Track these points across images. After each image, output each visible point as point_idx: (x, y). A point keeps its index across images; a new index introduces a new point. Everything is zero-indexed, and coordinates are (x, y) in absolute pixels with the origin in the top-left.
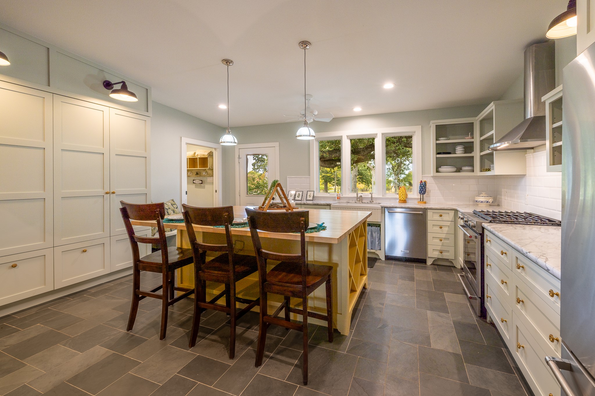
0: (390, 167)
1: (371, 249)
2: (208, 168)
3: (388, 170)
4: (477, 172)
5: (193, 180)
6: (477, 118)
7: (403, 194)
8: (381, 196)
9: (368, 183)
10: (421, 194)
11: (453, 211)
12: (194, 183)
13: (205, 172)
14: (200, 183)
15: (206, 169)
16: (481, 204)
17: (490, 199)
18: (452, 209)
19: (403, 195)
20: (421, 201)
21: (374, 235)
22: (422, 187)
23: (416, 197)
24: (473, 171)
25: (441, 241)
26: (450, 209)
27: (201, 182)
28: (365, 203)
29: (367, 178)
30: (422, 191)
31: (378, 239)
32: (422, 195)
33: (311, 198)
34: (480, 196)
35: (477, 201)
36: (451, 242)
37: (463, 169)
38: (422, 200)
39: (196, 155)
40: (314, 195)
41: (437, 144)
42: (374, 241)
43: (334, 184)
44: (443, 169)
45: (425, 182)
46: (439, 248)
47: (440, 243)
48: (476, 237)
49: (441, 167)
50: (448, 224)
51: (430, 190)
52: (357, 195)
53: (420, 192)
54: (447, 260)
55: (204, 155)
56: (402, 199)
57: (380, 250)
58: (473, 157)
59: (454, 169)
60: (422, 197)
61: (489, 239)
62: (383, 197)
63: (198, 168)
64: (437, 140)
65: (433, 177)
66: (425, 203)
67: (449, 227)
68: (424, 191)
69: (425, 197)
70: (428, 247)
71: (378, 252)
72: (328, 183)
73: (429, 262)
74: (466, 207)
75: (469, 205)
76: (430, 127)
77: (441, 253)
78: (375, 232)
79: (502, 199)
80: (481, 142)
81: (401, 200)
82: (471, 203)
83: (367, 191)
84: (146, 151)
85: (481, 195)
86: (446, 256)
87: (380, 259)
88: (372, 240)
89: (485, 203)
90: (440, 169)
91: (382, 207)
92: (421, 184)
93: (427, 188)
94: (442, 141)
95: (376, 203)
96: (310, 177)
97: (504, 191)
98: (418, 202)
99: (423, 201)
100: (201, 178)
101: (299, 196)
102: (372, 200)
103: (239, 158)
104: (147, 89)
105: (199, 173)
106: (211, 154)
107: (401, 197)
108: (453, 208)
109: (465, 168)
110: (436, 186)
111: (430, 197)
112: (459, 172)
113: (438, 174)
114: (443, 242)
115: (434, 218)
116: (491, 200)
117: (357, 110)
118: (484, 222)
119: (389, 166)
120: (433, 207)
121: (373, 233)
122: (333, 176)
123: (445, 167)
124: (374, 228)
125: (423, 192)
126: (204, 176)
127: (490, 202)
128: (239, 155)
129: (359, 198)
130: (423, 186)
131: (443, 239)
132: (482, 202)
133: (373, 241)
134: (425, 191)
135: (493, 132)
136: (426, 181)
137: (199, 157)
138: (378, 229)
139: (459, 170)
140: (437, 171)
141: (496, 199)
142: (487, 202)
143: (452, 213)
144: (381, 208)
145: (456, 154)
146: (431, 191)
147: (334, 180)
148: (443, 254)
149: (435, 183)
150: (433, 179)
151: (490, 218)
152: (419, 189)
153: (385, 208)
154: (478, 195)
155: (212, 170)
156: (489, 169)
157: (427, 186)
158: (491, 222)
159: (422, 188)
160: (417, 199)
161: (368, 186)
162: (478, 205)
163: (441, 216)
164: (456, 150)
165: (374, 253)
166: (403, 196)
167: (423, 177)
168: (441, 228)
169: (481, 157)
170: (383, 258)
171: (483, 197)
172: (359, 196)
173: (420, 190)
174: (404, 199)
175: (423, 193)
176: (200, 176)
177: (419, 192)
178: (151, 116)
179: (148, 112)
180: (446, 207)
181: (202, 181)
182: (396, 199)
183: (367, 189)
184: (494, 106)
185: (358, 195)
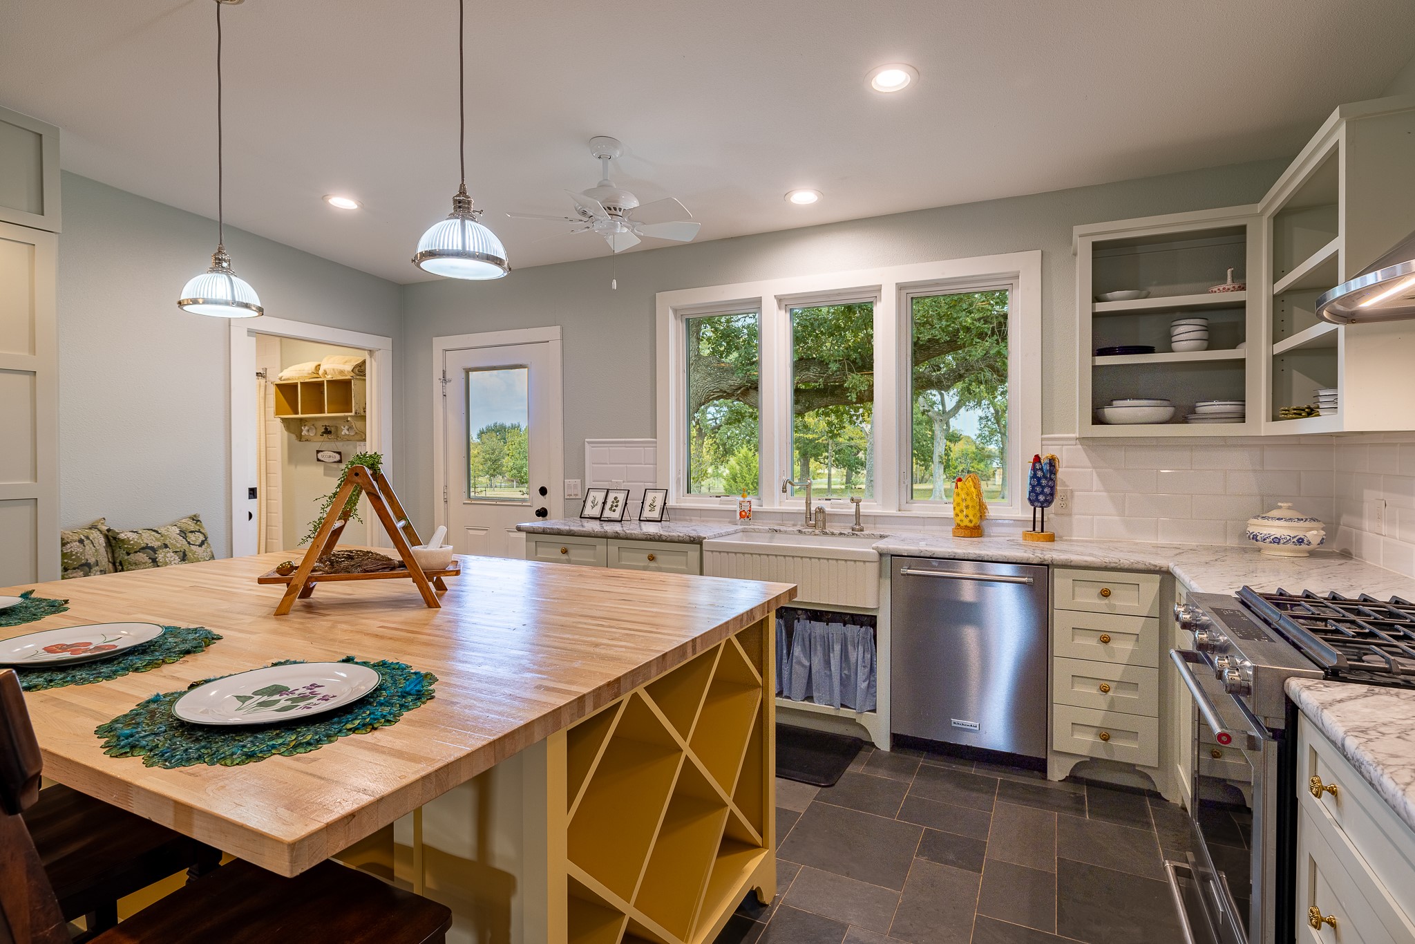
0: (989, 415)
1: (843, 706)
2: (353, 414)
3: (984, 422)
4: (1260, 422)
5: (318, 452)
6: (1260, 207)
7: (969, 503)
8: (893, 511)
9: (925, 460)
10: (1036, 504)
11: (1158, 577)
12: (318, 460)
13: (346, 427)
14: (336, 460)
15: (347, 417)
16: (1275, 549)
17: (1311, 529)
18: (1152, 568)
19: (967, 507)
20: (1034, 530)
21: (853, 656)
22: (1039, 479)
23: (1020, 515)
24: (1242, 418)
25: (1106, 691)
26: (1141, 566)
27: (337, 457)
28: (833, 534)
29: (923, 446)
30: (1037, 495)
31: (867, 669)
32: (1039, 510)
33: (656, 514)
34: (1268, 518)
35: (1255, 538)
36: (1147, 698)
37: (1200, 410)
38: (1038, 528)
39: (321, 372)
40: (665, 503)
41: (1095, 316)
42: (853, 676)
43: (827, 461)
44: (1119, 410)
45: (1052, 462)
46: (1097, 719)
47: (1102, 701)
48: (1252, 744)
49: (1114, 402)
50: (1136, 625)
51: (1072, 491)
52: (808, 504)
53: (1033, 498)
54: (1130, 768)
55: (341, 372)
56: (966, 522)
57: (874, 711)
58: (1241, 363)
59: (1166, 412)
60: (1038, 515)
61: (1326, 780)
62: (900, 514)
63: (326, 415)
64: (1096, 299)
65: (1082, 440)
66: (1051, 538)
67: (1137, 640)
68: (1046, 495)
69: (1052, 516)
70: (1052, 710)
71: (866, 720)
72: (812, 460)
73: (1058, 771)
74: (1208, 559)
75: (1226, 550)
76: (1075, 254)
77: (1106, 738)
78: (855, 646)
79: (1361, 529)
80: (1278, 299)
81: (962, 524)
82: (1232, 542)
83: (924, 480)
84: (33, 349)
85: (1275, 513)
86: (1124, 750)
87: (873, 745)
88: (846, 672)
89: (1290, 546)
90: (1109, 412)
91: (881, 555)
92: (1034, 469)
93: (1058, 482)
94: (1119, 302)
95: (872, 536)
96: (656, 442)
97: (1371, 498)
98: (1026, 536)
99: (1042, 531)
100: (340, 446)
101: (616, 506)
102: (858, 523)
103: (445, 380)
104: (41, 135)
105: (333, 430)
106: (360, 369)
107: (962, 516)
108: (1156, 566)
109: (1206, 408)
110: (1095, 474)
111: (1070, 515)
112: (1185, 420)
113: (1101, 431)
114: (1112, 698)
115: (1078, 600)
116: (1315, 532)
117: (804, 197)
118: (1299, 675)
119: (987, 410)
120: (1075, 558)
121: (850, 648)
122: (823, 438)
123: (1129, 402)
124: (852, 630)
125: (1041, 498)
126: (347, 439)
127: (1309, 543)
128: (444, 372)
129: (813, 517)
130: (1045, 477)
131: (1112, 685)
132: (1277, 541)
133: (848, 677)
134: (1052, 494)
135: (1338, 244)
136: (1057, 455)
137: (329, 377)
138: (866, 633)
139: (1183, 415)
140: (1098, 420)
141: (1337, 529)
142: (1300, 541)
143: (1152, 585)
144: (876, 558)
145: (1173, 352)
146: (1076, 493)
147: (827, 451)
148: (1110, 742)
149: (1090, 465)
150: (1084, 449)
151: (1332, 654)
152: (1028, 488)
153: (892, 555)
154: (1263, 512)
155: (364, 418)
156: (1309, 408)
157: (1059, 475)
158: (1333, 675)
159: (1039, 484)
160: (1023, 522)
161: (926, 469)
162: (1259, 551)
163: (1106, 594)
164: (1174, 339)
165: (852, 722)
166: (971, 512)
167: (1044, 442)
168: (1105, 640)
169: (1277, 360)
170: (884, 744)
171: (1282, 523)
172: (813, 509)
173: (1033, 491)
174: (971, 521)
175: (1042, 503)
176: (338, 437)
177: (1029, 499)
178: (58, 228)
179: (43, 214)
180: (1126, 559)
181: (339, 453)
182: (943, 520)
183: (923, 477)
184: (1343, 127)
185: (812, 505)
